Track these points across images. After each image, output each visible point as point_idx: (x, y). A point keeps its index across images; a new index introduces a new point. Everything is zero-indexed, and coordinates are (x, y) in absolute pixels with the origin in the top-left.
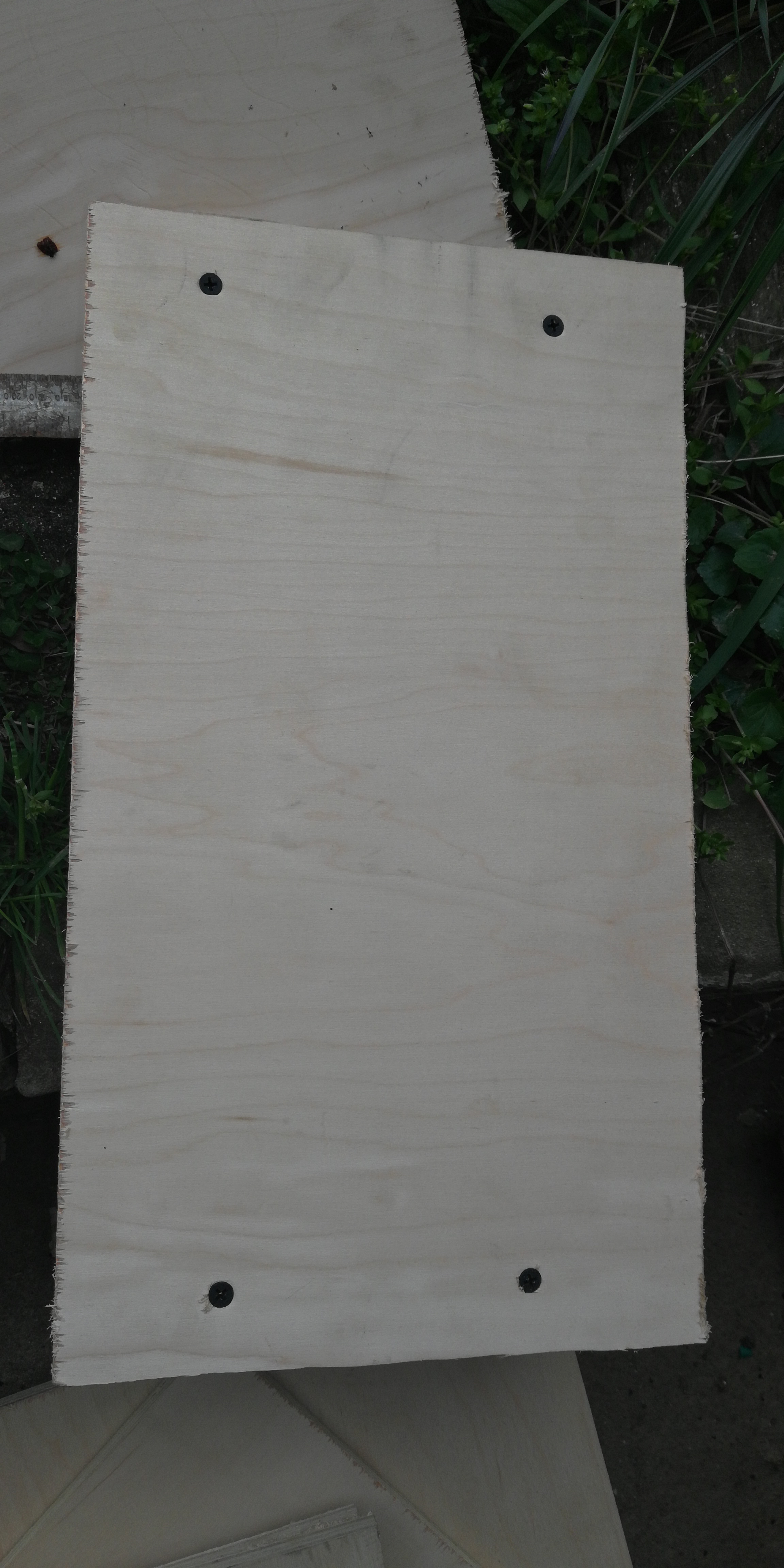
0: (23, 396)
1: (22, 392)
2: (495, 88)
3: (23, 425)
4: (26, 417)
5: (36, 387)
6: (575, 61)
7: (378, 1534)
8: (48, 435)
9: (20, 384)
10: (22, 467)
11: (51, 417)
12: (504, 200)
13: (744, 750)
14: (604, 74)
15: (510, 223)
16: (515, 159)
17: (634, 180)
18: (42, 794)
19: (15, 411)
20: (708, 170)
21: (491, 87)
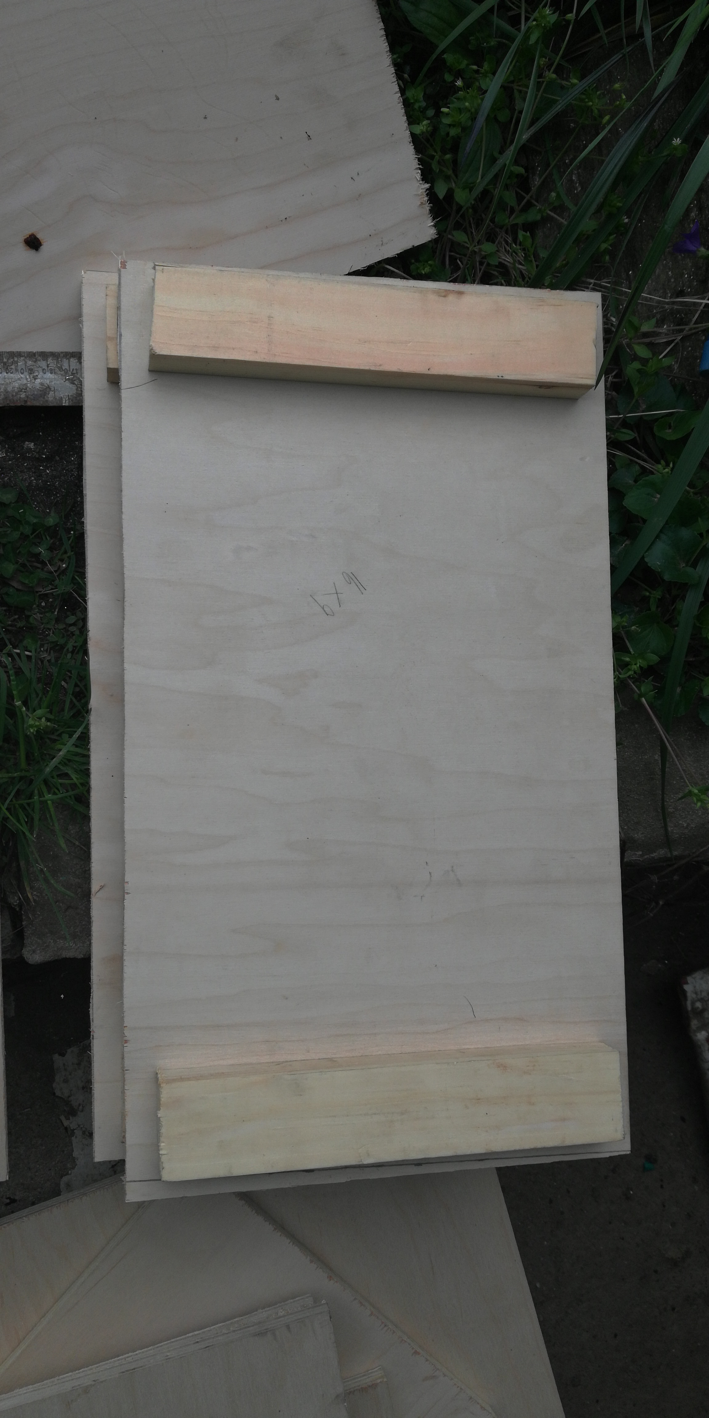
0: (15, 370)
1: (14, 367)
2: (416, 93)
3: (16, 396)
4: (18, 388)
5: (26, 363)
6: (485, 70)
7: (331, 1318)
8: (37, 403)
9: (12, 360)
10: (15, 430)
11: (39, 388)
12: (426, 191)
13: (632, 665)
14: (512, 78)
15: (431, 211)
16: (435, 154)
17: (539, 169)
18: (39, 712)
19: (9, 383)
20: (603, 161)
21: (413, 93)
